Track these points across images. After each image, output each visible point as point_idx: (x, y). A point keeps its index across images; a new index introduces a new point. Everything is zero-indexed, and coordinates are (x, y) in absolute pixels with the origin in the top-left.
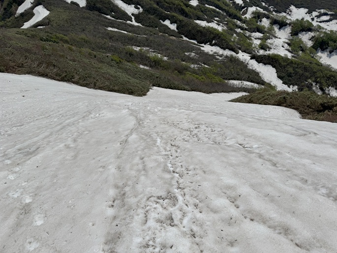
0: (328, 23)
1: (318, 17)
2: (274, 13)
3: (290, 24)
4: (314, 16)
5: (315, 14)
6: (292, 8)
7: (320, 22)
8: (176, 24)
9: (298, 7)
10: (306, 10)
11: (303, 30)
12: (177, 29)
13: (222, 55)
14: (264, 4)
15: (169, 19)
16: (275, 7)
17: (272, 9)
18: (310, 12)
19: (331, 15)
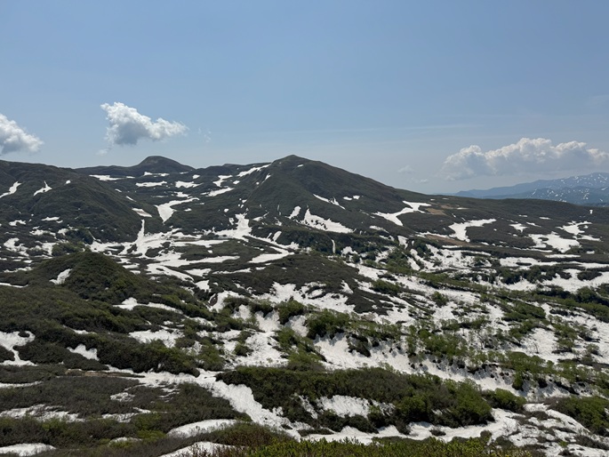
0: (322, 299)
1: (309, 292)
2: (254, 296)
3: (276, 309)
4: (304, 292)
5: (304, 289)
6: (276, 285)
7: (313, 298)
8: (96, 350)
9: (283, 283)
10: (294, 286)
11: (293, 314)
12: (98, 356)
13: (174, 384)
14: (238, 286)
15: (84, 344)
16: (254, 288)
17: (250, 292)
18: (298, 288)
19: (323, 288)
